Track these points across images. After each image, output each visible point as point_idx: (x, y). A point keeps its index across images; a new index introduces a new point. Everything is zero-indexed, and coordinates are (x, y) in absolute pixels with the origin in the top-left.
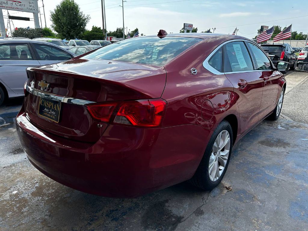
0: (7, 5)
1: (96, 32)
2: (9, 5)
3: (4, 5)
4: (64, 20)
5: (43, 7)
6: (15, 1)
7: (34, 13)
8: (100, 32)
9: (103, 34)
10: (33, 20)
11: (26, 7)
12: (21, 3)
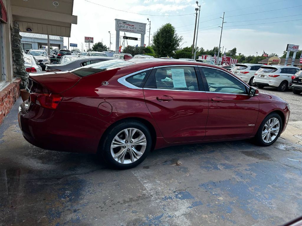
0: (123, 28)
1: (186, 51)
2: (125, 28)
3: (121, 28)
4: (161, 40)
5: (150, 29)
6: (130, 25)
7: (141, 34)
8: (189, 52)
9: (191, 53)
10: (140, 40)
11: (136, 30)
12: (134, 27)
